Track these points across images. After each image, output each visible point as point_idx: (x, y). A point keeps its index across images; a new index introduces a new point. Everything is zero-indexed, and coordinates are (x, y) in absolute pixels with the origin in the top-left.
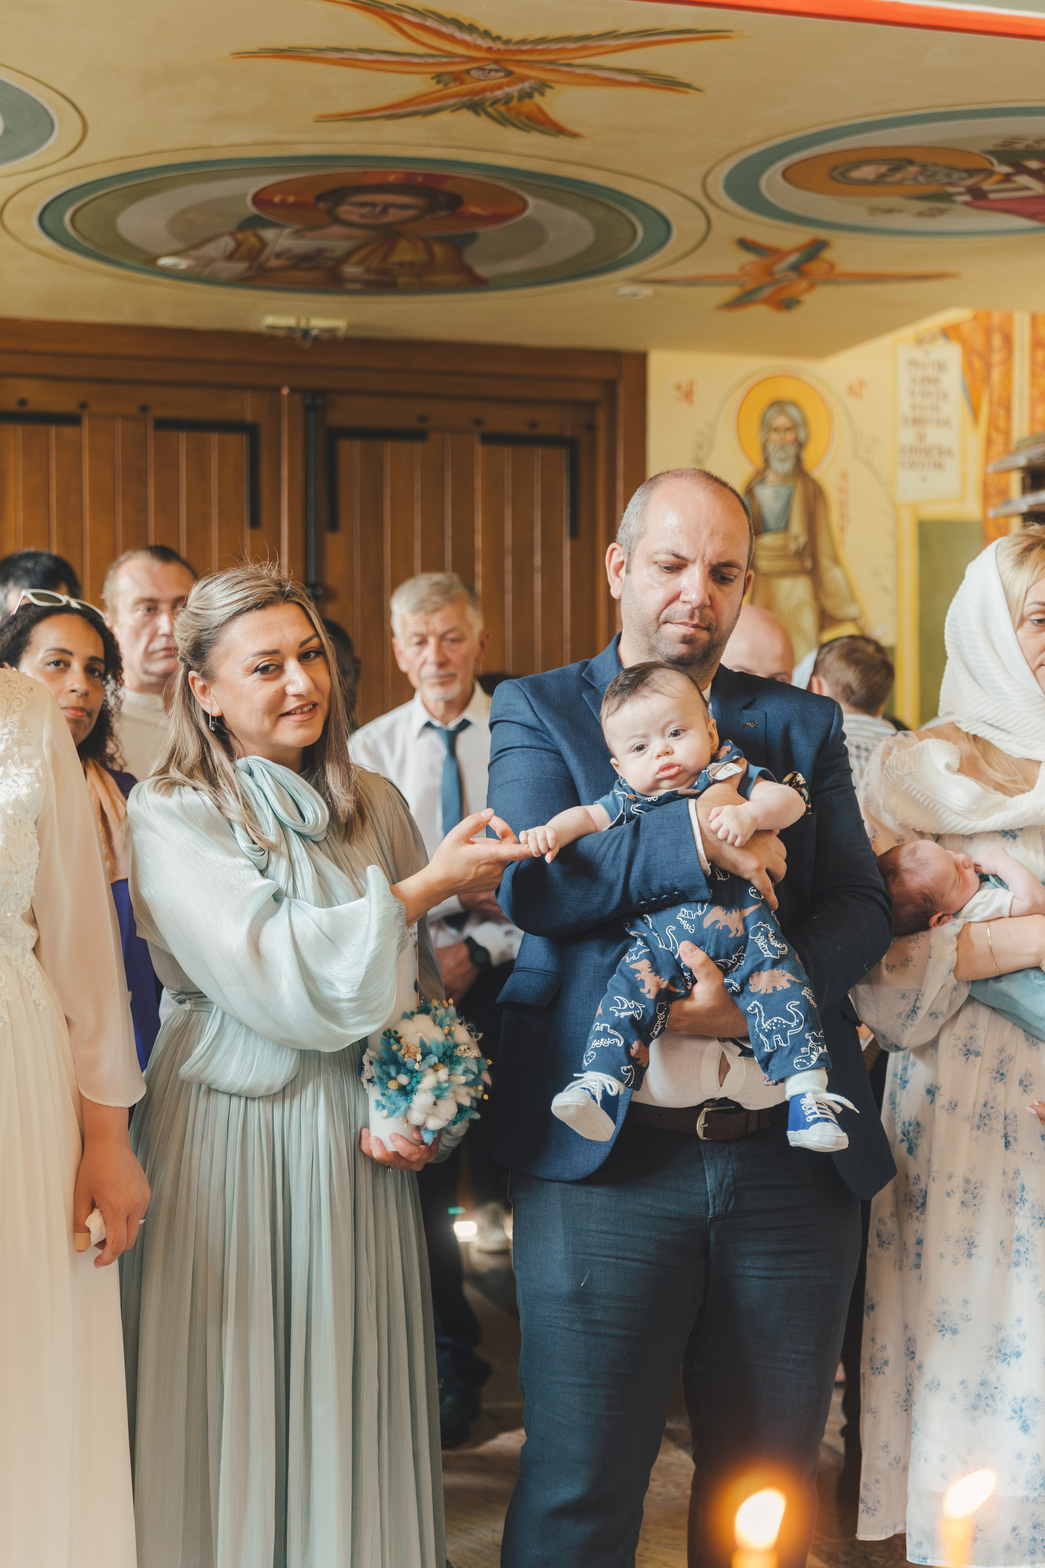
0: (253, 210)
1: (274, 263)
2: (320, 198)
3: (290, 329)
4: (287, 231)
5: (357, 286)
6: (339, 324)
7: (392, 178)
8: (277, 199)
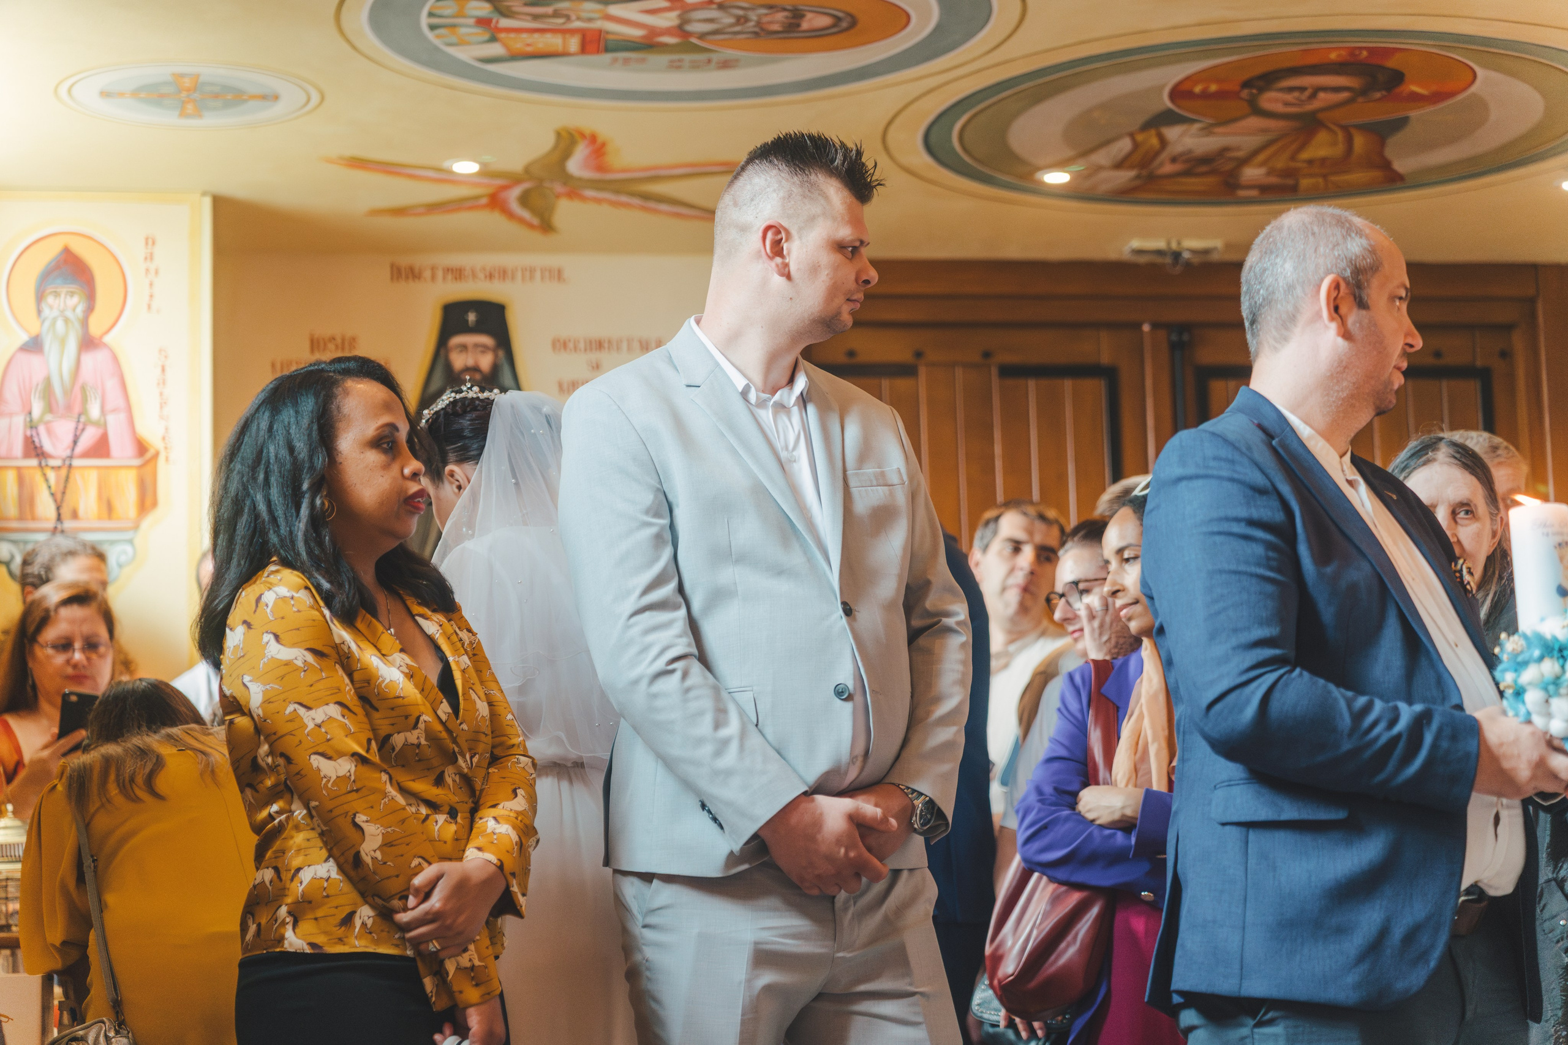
0: (1169, 104)
1: (1168, 168)
2: (1246, 84)
3: (1159, 252)
4: (1197, 126)
5: (1254, 193)
6: (1216, 243)
7: (1333, 56)
8: (1198, 89)
